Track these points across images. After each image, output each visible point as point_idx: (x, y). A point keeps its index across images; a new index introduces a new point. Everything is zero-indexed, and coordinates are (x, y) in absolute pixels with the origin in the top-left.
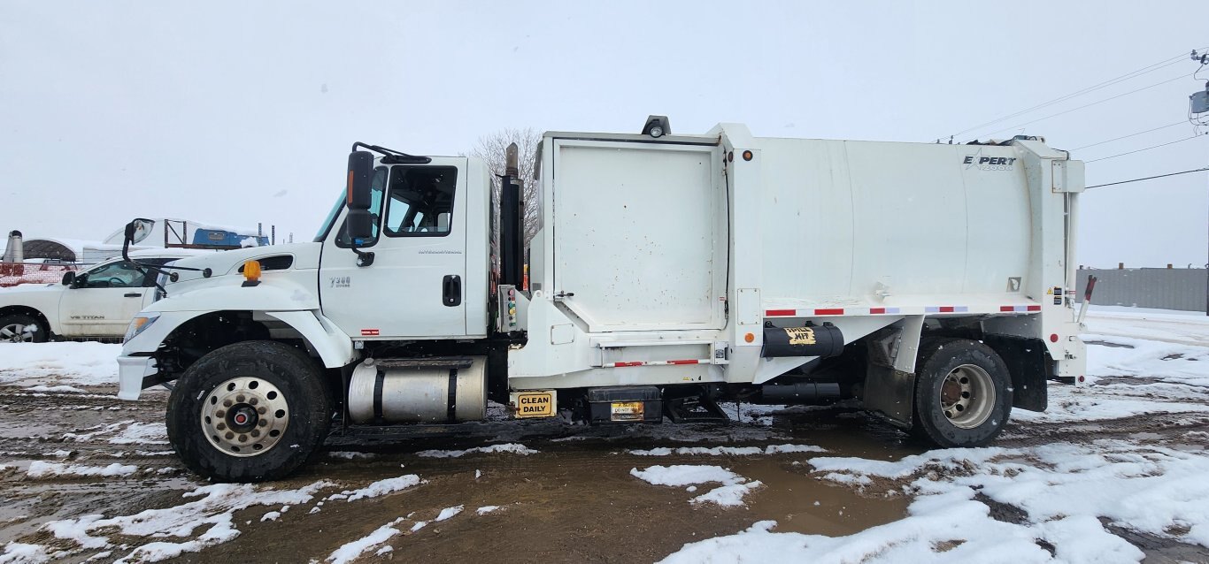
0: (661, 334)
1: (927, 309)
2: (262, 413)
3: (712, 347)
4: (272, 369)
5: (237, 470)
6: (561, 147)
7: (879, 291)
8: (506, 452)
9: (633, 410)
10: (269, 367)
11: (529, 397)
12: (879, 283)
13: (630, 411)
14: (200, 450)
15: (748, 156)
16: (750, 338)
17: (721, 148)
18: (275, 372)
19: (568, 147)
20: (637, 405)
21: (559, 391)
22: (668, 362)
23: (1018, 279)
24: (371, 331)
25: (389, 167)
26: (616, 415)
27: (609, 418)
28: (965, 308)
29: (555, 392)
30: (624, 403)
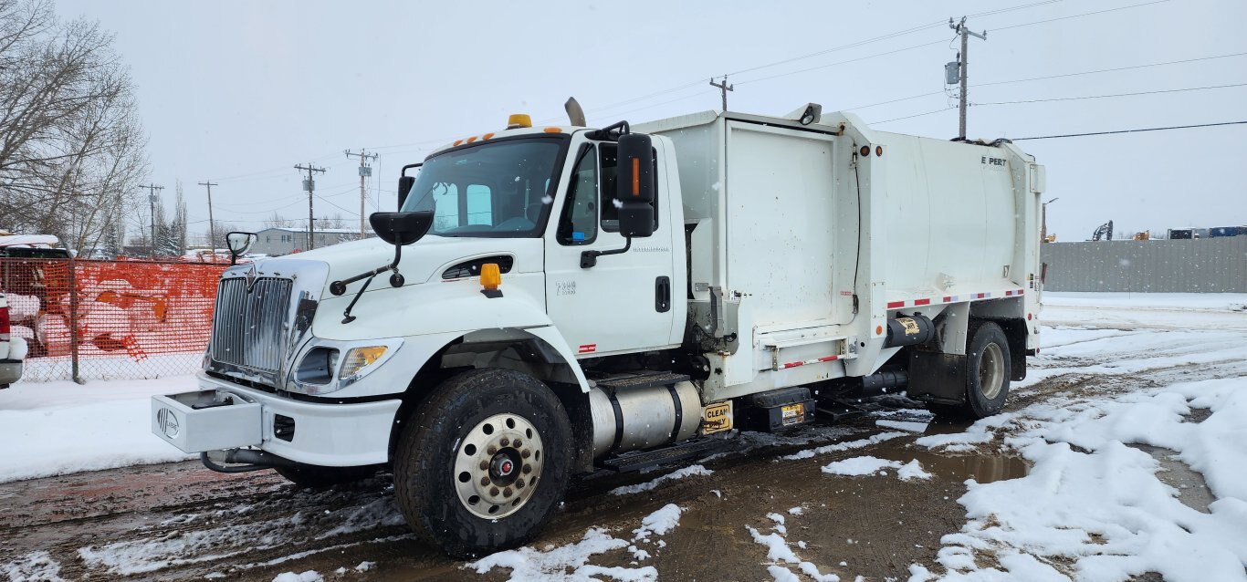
0: (803, 332)
1: (972, 296)
2: (525, 458)
3: (847, 342)
4: (530, 401)
5: (500, 536)
6: (733, 129)
7: (944, 282)
8: (693, 475)
9: (797, 412)
10: (527, 398)
11: (716, 409)
12: (941, 274)
13: (795, 414)
14: (458, 517)
15: (879, 151)
16: (879, 330)
17: (846, 140)
18: (534, 403)
19: (738, 129)
20: (799, 407)
21: (736, 400)
22: (820, 360)
23: (1008, 267)
24: (588, 346)
25: (597, 143)
26: (786, 419)
27: (781, 424)
28: (989, 294)
29: (731, 401)
30: (791, 406)
